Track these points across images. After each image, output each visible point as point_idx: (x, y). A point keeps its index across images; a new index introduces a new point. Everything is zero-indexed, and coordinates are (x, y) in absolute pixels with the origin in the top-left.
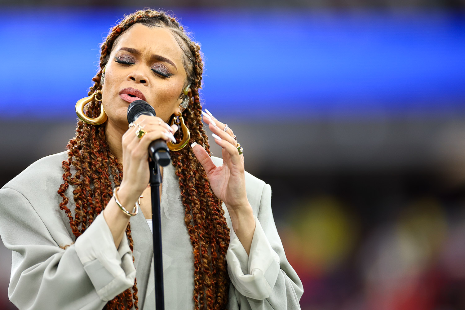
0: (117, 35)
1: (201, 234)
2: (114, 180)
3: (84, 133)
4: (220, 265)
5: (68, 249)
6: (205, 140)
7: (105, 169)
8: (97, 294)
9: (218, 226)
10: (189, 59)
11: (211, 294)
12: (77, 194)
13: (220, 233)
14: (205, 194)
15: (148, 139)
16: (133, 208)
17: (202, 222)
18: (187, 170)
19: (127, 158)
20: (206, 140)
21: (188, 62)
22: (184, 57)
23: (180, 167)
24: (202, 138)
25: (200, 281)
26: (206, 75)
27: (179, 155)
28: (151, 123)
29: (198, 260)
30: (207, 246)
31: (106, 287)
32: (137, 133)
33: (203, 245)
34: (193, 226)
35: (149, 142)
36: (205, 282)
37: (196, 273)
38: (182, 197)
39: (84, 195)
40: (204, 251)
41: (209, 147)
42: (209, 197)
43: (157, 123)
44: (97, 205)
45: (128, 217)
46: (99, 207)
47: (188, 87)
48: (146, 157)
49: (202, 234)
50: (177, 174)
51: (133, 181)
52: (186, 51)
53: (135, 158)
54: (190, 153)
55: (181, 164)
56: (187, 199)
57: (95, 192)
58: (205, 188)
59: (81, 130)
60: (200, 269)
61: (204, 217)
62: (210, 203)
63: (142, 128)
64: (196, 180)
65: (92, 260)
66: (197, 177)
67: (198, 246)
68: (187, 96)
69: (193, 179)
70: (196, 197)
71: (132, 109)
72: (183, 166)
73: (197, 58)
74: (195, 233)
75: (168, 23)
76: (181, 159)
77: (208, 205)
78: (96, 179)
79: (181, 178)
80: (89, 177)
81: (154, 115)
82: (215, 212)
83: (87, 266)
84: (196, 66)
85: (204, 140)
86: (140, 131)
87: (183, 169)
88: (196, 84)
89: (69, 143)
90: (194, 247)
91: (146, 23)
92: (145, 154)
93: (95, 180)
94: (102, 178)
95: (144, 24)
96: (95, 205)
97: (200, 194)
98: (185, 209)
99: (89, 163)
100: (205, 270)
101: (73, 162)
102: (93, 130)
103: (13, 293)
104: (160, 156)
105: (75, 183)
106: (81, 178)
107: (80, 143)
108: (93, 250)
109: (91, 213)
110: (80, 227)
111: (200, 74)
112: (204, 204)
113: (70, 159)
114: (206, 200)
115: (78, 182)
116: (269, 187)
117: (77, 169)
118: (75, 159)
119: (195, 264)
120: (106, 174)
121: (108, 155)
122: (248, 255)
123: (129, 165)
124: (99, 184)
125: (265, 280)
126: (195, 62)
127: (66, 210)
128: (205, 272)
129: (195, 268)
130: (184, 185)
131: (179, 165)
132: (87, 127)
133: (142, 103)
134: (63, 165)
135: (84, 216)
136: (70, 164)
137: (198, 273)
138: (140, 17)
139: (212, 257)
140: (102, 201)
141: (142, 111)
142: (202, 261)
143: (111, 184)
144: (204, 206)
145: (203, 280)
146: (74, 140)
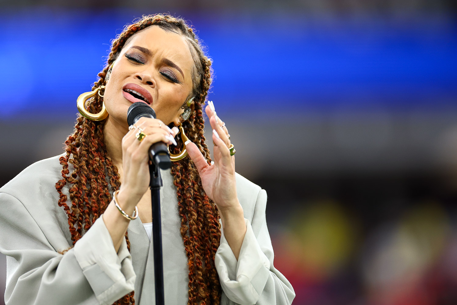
0: (132, 33)
1: (196, 245)
2: (110, 182)
3: (83, 130)
4: (214, 279)
5: (67, 254)
7: (102, 169)
8: (97, 299)
9: (214, 239)
10: (199, 71)
12: (73, 192)
13: (214, 247)
14: (203, 205)
15: (148, 142)
16: (133, 212)
17: (198, 233)
18: (185, 180)
19: (127, 161)
20: (208, 154)
21: (196, 74)
22: (194, 68)
23: (178, 177)
25: (195, 293)
27: (178, 165)
28: (151, 125)
29: (192, 272)
30: (202, 258)
31: (106, 292)
32: (138, 136)
33: (198, 257)
34: (188, 237)
35: (149, 145)
37: (190, 284)
38: (179, 207)
39: (80, 195)
40: (199, 263)
42: (208, 209)
43: (158, 125)
44: (93, 205)
45: (128, 221)
46: (96, 207)
47: (192, 99)
48: (146, 160)
49: (197, 246)
50: (175, 183)
51: (133, 185)
52: (197, 62)
53: (135, 161)
54: (189, 163)
55: (180, 174)
56: (184, 208)
57: (91, 192)
58: (204, 199)
59: (81, 127)
60: (195, 281)
61: (201, 229)
62: (208, 215)
63: (142, 130)
64: (194, 190)
65: (92, 265)
66: (196, 189)
67: (193, 257)
68: (189, 108)
69: (191, 190)
70: (193, 208)
71: (132, 111)
72: (182, 175)
73: (207, 72)
74: (191, 244)
75: (185, 31)
76: (180, 170)
77: (206, 218)
78: (93, 178)
79: (179, 188)
80: (86, 177)
81: (155, 117)
82: (213, 225)
83: (86, 270)
84: (204, 80)
86: (140, 134)
87: (182, 179)
88: (201, 98)
89: (68, 139)
90: (189, 258)
91: (163, 26)
92: (145, 157)
93: (92, 180)
94: (99, 178)
95: (160, 27)
97: (198, 205)
98: (181, 220)
99: (87, 161)
100: (199, 282)
101: (70, 159)
102: (93, 127)
103: (10, 299)
104: (160, 159)
105: (71, 182)
106: (78, 177)
107: (79, 140)
108: (93, 254)
109: (87, 212)
110: (76, 225)
111: (206, 89)
112: (201, 216)
113: (68, 156)
114: (204, 211)
115: (74, 181)
116: (264, 192)
117: (75, 167)
118: (72, 156)
119: (189, 275)
120: (103, 174)
121: (105, 155)
122: (237, 259)
123: (128, 168)
124: (96, 184)
125: (252, 286)
126: (204, 76)
127: (65, 207)
128: (200, 284)
129: (189, 280)
130: (182, 195)
131: (177, 175)
132: (87, 123)
133: (142, 105)
134: (61, 160)
135: (80, 216)
136: (68, 161)
137: (192, 285)
138: (158, 20)
139: (206, 270)
140: (98, 201)
141: (142, 113)
142: (196, 273)
143: (107, 185)
144: (201, 218)
145: (197, 292)
146: (73, 137)
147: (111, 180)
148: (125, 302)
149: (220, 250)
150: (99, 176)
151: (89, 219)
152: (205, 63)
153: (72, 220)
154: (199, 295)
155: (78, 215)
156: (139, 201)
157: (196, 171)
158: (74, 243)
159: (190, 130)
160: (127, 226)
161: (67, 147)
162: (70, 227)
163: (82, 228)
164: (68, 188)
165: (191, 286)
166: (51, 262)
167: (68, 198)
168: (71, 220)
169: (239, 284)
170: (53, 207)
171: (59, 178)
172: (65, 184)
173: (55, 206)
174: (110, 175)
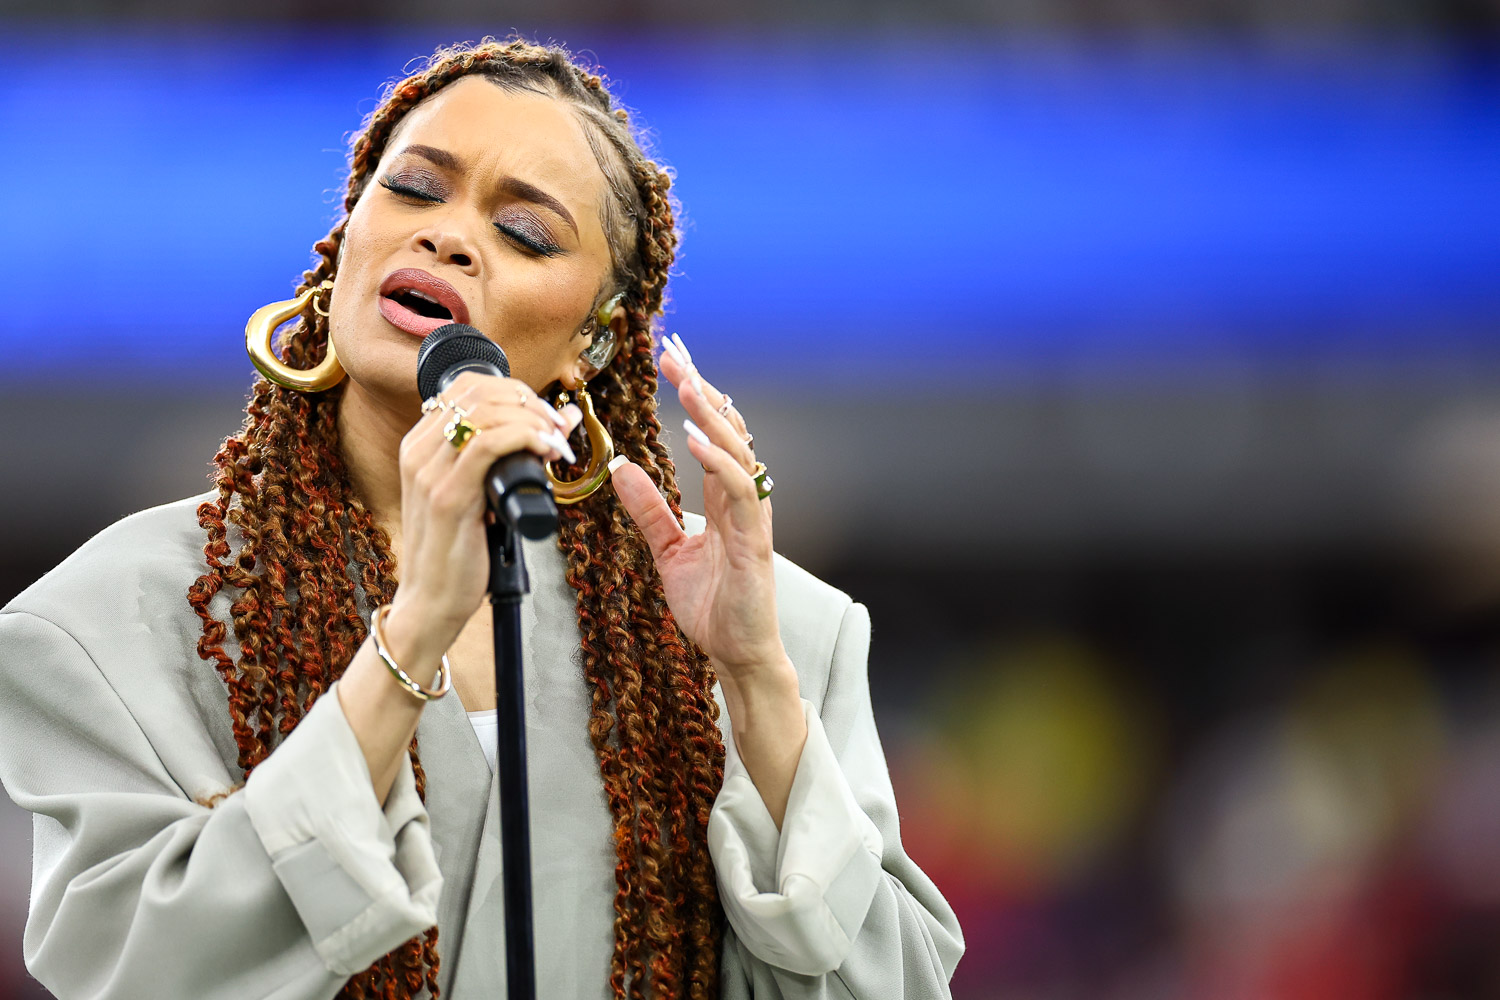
0: (404, 107)
1: (640, 776)
2: (363, 579)
3: (270, 420)
4: (699, 881)
5: (223, 806)
6: (665, 475)
7: (336, 539)
8: (316, 953)
9: (697, 754)
10: (627, 208)
11: (668, 971)
12: (246, 613)
13: (700, 778)
14: (661, 647)
15: (484, 451)
16: (435, 673)
17: (645, 737)
18: (602, 569)
19: (415, 513)
20: (671, 476)
21: (619, 217)
22: (608, 199)
23: (581, 557)
24: (657, 471)
25: (634, 929)
26: (683, 274)
27: (578, 520)
28: (494, 399)
29: (628, 861)
30: (658, 816)
31: (345, 929)
32: (450, 431)
33: (644, 813)
34: (615, 751)
35: (485, 463)
36: (649, 933)
37: (619, 901)
38: (586, 655)
39: (265, 624)
40: (650, 833)
41: (678, 499)
42: (675, 658)
43: (515, 399)
44: (308, 654)
45: (416, 704)
46: (316, 660)
47: (614, 300)
48: (477, 508)
49: (644, 777)
50: (572, 579)
51: (436, 588)
52: (619, 181)
53: (441, 513)
55: (585, 548)
56: (601, 659)
57: (300, 613)
58: (660, 628)
59: (265, 409)
60: (635, 890)
61: (654, 723)
62: (675, 679)
63: (464, 414)
64: (633, 601)
65: (301, 844)
66: (637, 594)
67: (630, 814)
68: (606, 329)
69: (621, 600)
70: (629, 656)
71: (432, 352)
72: (593, 554)
73: (655, 211)
74: (622, 772)
75: (570, 86)
76: (587, 535)
77: (669, 686)
78: (307, 570)
79: (584, 593)
80: (284, 564)
81: (506, 372)
82: (693, 710)
83: (283, 860)
84: (648, 235)
85: (663, 477)
86: (458, 426)
87: (591, 565)
88: (644, 295)
89: (223, 448)
90: (617, 817)
91: (499, 76)
92: (473, 500)
93: (303, 575)
94: (324, 568)
95: (490, 80)
96: (304, 653)
97: (644, 648)
98: (591, 696)
99: (284, 517)
100: (649, 894)
101: (233, 511)
102: (301, 411)
103: (40, 950)
104: (522, 506)
105: (235, 583)
106: (257, 567)
107: (258, 451)
108: (305, 809)
109: (289, 678)
110: (256, 721)
111: (660, 266)
112: (654, 681)
113: (225, 502)
114: (664, 667)
115: (246, 579)
117: (247, 534)
118: (240, 501)
119: (618, 873)
120: (339, 556)
121: (344, 496)
122: (779, 827)
123: (420, 534)
124: (316, 587)
125: (828, 910)
126: (645, 222)
127: (220, 660)
128: (650, 900)
129: (617, 887)
130: (594, 616)
131: (578, 552)
132: (284, 401)
133: (465, 334)
134: (202, 515)
135: (267, 689)
136: (224, 517)
137: (627, 903)
138: (482, 58)
139: (673, 853)
140: (324, 641)
141: (465, 361)
142: (640, 864)
143: (353, 589)
144: (654, 687)
145: (642, 926)
146: (239, 440)
147: (365, 575)
148: (409, 965)
149: (726, 798)
150: (324, 563)
151: (295, 700)
152: (646, 181)
153: (242, 703)
155: (262, 686)
156: (454, 640)
158: (247, 773)
159: (615, 401)
161: (221, 474)
162: (236, 725)
163: (272, 729)
164: (229, 598)
165: (623, 907)
166: (172, 833)
167: (230, 632)
168: (238, 704)
169: (787, 903)
170: (181, 661)
171: (199, 569)
172: (220, 587)
173: (190, 658)
174: (361, 556)
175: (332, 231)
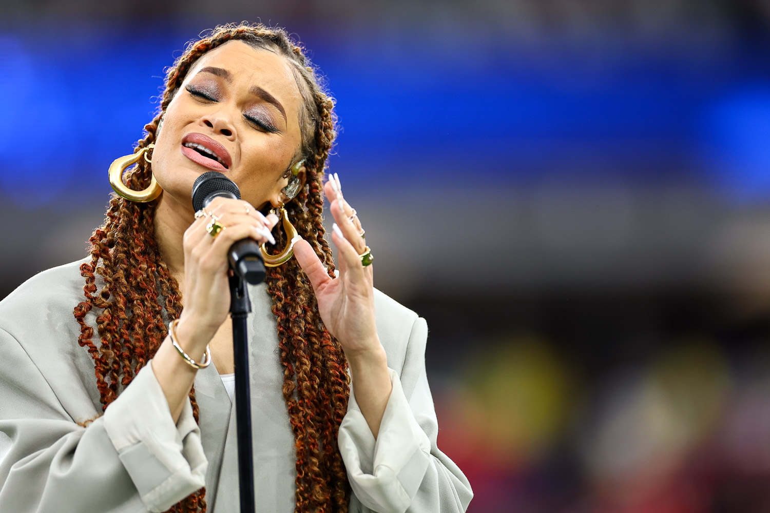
1: (309, 414)
2: (166, 305)
3: (119, 219)
4: (337, 470)
5: (91, 426)
7: (152, 284)
8: (142, 502)
9: (338, 403)
10: (312, 115)
12: (104, 322)
13: (339, 416)
14: (322, 346)
15: (227, 238)
16: (202, 355)
17: (312, 394)
18: (291, 305)
19: (191, 271)
21: (307, 119)
23: (280, 299)
24: (322, 254)
25: (306, 495)
27: (278, 279)
28: (233, 211)
29: (303, 460)
30: (317, 435)
31: (157, 489)
32: (209, 228)
33: (311, 434)
34: (296, 401)
35: (228, 244)
37: (298, 480)
38: (281, 351)
39: (114, 327)
40: (314, 445)
42: (330, 353)
43: (243, 211)
44: (137, 344)
45: (193, 371)
46: (141, 347)
47: (300, 162)
48: (224, 268)
49: (311, 415)
50: (275, 310)
51: (203, 310)
52: (308, 100)
53: (205, 271)
54: (298, 276)
55: (282, 295)
56: (289, 353)
57: (133, 322)
58: (322, 336)
59: (116, 214)
60: (306, 474)
61: (316, 387)
62: (330, 363)
63: (217, 219)
64: (307, 322)
65: (134, 444)
66: (309, 318)
67: (303, 435)
68: (296, 177)
69: (300, 322)
70: (304, 351)
71: (200, 186)
72: (286, 297)
73: (325, 118)
74: (299, 412)
75: (286, 49)
76: (283, 287)
77: (326, 367)
78: (137, 300)
79: (281, 318)
80: (125, 296)
81: (239, 196)
82: (338, 380)
83: (124, 453)
84: (320, 131)
86: (213, 225)
87: (285, 303)
88: (316, 162)
89: (94, 234)
90: (296, 437)
91: (249, 41)
92: (222, 264)
93: (135, 302)
94: (146, 299)
95: (245, 42)
96: (135, 343)
97: (312, 347)
98: (284, 372)
99: (126, 270)
100: (314, 477)
101: (99, 268)
102: (135, 214)
104: (247, 267)
105: (99, 306)
106: (111, 297)
107: (113, 235)
108: (135, 426)
109: (127, 356)
110: (109, 378)
111: (326, 148)
112: (317, 365)
113: (95, 263)
114: (323, 357)
115: (105, 304)
116: (423, 322)
117: (106, 280)
118: (102, 262)
119: (297, 465)
120: (154, 292)
121: (156, 260)
122: (376, 437)
123: (194, 281)
124: (142, 308)
125: (399, 483)
126: (320, 124)
127: (91, 347)
128: (315, 480)
129: (297, 473)
130: (286, 330)
131: (278, 297)
132: (127, 208)
133: (217, 177)
134: (82, 270)
135: (115, 362)
136: (94, 271)
137: (302, 482)
138: (241, 32)
139: (325, 455)
140: (146, 337)
141: (217, 191)
142: (309, 461)
143: (161, 310)
144: (317, 367)
145: (310, 494)
146: (102, 230)
147: (167, 303)
148: (191, 507)
149: (347, 421)
150: (146, 296)
151: (130, 368)
152: (321, 102)
153: (102, 369)
154: (314, 498)
155: (112, 360)
156: (212, 337)
157: (310, 287)
158: (105, 407)
159: (299, 216)
160: (192, 379)
161: (93, 248)
162: (99, 381)
163: (118, 383)
164: (95, 315)
165: (300, 483)
166: (65, 440)
167: (96, 332)
168: (100, 370)
169: (377, 480)
170: (69, 347)
171: (80, 299)
172: (90, 308)
173: (74, 346)
174: (165, 293)
175: (154, 119)
